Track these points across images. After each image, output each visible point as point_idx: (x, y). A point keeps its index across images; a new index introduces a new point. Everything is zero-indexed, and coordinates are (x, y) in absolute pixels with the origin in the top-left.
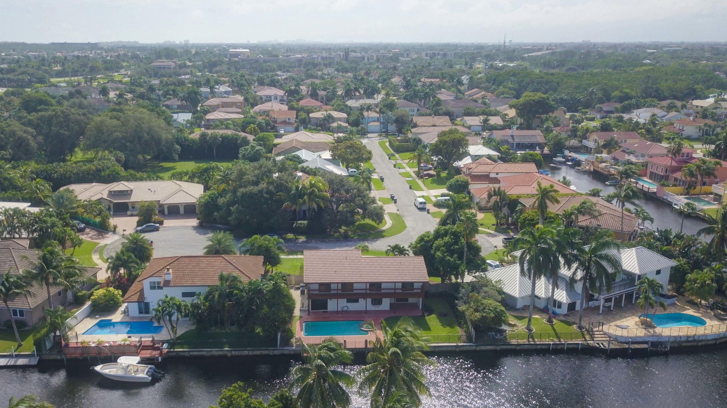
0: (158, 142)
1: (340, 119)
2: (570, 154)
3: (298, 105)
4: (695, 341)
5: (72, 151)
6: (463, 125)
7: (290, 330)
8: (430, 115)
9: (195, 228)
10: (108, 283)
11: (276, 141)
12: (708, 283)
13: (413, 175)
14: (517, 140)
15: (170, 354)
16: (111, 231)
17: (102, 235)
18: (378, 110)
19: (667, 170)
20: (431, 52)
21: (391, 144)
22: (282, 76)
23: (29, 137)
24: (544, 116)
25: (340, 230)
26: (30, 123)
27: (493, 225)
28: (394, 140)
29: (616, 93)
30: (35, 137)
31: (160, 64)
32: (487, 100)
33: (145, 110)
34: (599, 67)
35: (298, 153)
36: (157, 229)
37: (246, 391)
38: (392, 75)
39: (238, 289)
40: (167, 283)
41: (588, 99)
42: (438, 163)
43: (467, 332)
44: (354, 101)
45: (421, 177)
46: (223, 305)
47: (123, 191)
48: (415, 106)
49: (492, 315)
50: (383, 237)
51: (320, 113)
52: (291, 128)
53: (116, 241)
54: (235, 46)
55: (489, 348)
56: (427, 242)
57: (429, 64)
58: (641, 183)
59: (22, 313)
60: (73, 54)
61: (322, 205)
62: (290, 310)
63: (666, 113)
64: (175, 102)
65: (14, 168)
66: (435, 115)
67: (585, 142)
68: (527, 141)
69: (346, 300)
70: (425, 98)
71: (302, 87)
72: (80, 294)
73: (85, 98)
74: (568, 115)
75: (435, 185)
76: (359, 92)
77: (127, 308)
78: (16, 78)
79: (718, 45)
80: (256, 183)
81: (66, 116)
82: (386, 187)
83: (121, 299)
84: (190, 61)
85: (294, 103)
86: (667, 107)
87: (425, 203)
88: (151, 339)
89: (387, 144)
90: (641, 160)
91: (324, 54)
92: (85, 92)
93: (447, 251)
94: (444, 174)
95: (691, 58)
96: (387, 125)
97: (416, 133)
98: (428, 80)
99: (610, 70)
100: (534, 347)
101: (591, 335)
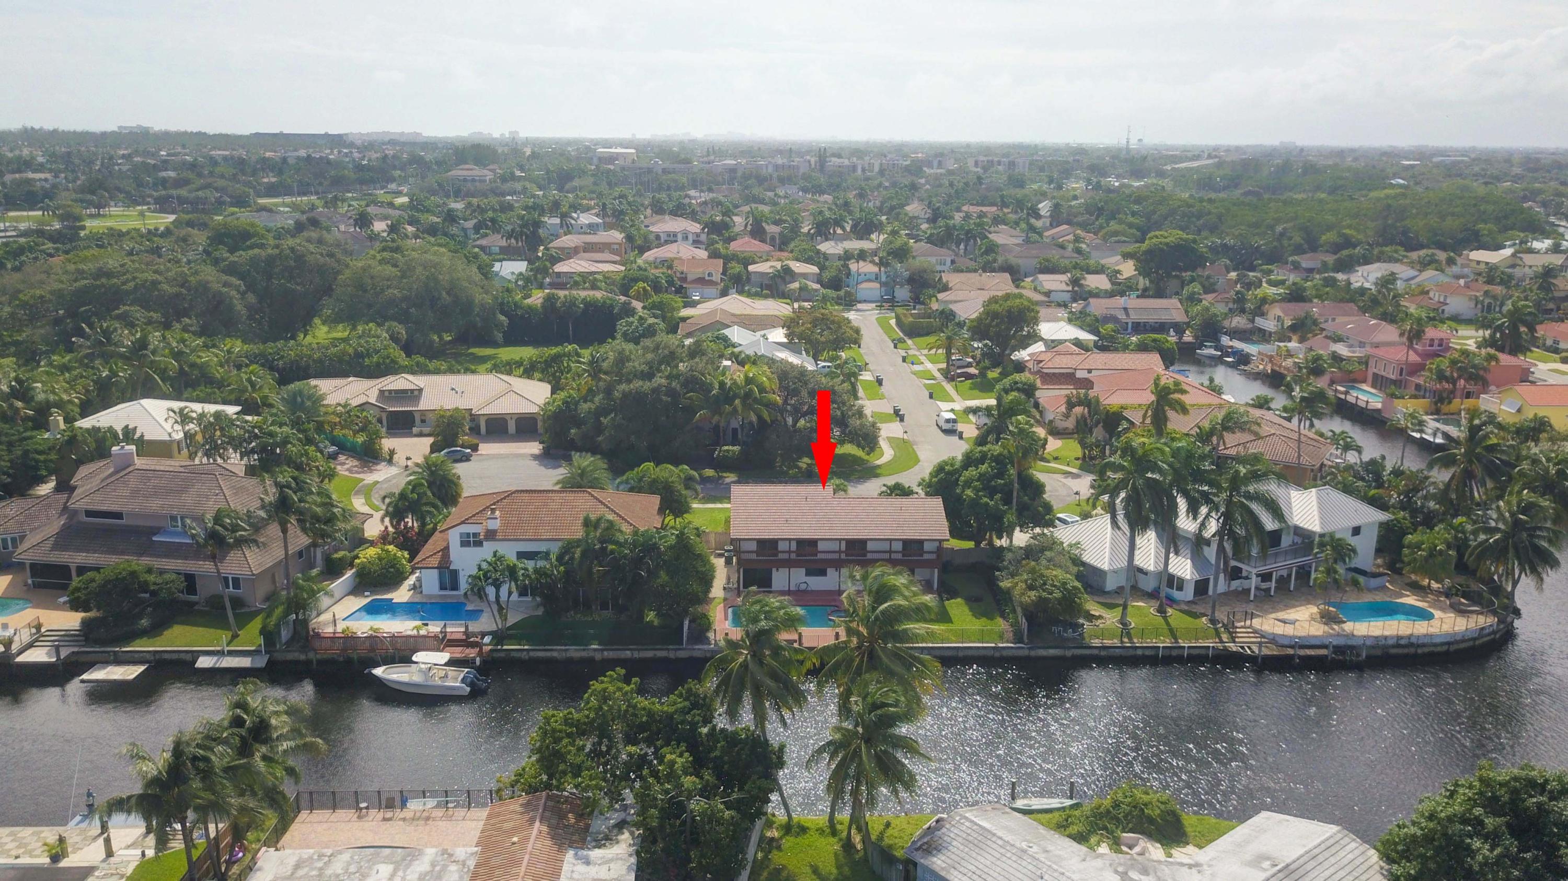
0: (466, 307)
1: (805, 276)
2: (1231, 343)
3: (727, 248)
4: (1411, 645)
5: (305, 323)
6: (1035, 289)
7: (705, 616)
8: (975, 271)
9: (535, 457)
10: (384, 538)
11: (685, 312)
12: (1441, 551)
13: (938, 375)
14: (1134, 317)
15: (495, 655)
16: (385, 460)
17: (369, 468)
18: (877, 259)
19: (1402, 369)
20: (985, 159)
21: (899, 323)
22: (696, 197)
23: (234, 293)
24: (1187, 275)
25: (800, 464)
26: (231, 270)
27: (1077, 459)
28: (905, 315)
29: (1329, 237)
30: (243, 294)
31: (465, 173)
32: (1084, 246)
33: (443, 250)
34: (1304, 191)
35: (726, 332)
36: (467, 458)
37: (628, 683)
38: (907, 198)
39: (617, 543)
40: (491, 535)
41: (1275, 247)
42: (984, 355)
43: (1015, 625)
44: (832, 243)
45: (950, 378)
46: (590, 572)
47: (404, 391)
48: (946, 255)
49: (1057, 594)
50: (877, 476)
51: (769, 264)
52: (713, 291)
53: (394, 477)
54: (608, 144)
55: (1052, 652)
56: (950, 473)
57: (979, 178)
58: (1354, 393)
59: (237, 582)
60: (296, 154)
61: (766, 415)
62: (707, 581)
63: (1416, 273)
64: (496, 241)
65: (206, 346)
66: (984, 271)
67: (1260, 322)
68: (1152, 318)
69: (803, 571)
70: (968, 240)
71: (736, 219)
72: (336, 556)
73: (328, 230)
74: (1233, 275)
75: (976, 392)
76: (843, 228)
77: (419, 580)
78: (193, 195)
79: (1541, 153)
80: (649, 376)
81: (300, 258)
82: (886, 395)
83: (408, 567)
84: (522, 169)
85: (719, 246)
86: (1420, 262)
87: (955, 421)
88: (463, 629)
89: (893, 322)
90: (1359, 353)
91: (780, 160)
92: (324, 221)
93: (983, 489)
94: (993, 374)
95: (1484, 176)
96: (893, 288)
97: (946, 302)
98: (974, 210)
99: (1323, 196)
100: (1131, 652)
101: (1231, 633)
